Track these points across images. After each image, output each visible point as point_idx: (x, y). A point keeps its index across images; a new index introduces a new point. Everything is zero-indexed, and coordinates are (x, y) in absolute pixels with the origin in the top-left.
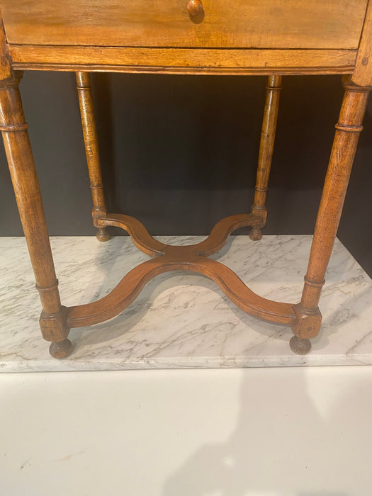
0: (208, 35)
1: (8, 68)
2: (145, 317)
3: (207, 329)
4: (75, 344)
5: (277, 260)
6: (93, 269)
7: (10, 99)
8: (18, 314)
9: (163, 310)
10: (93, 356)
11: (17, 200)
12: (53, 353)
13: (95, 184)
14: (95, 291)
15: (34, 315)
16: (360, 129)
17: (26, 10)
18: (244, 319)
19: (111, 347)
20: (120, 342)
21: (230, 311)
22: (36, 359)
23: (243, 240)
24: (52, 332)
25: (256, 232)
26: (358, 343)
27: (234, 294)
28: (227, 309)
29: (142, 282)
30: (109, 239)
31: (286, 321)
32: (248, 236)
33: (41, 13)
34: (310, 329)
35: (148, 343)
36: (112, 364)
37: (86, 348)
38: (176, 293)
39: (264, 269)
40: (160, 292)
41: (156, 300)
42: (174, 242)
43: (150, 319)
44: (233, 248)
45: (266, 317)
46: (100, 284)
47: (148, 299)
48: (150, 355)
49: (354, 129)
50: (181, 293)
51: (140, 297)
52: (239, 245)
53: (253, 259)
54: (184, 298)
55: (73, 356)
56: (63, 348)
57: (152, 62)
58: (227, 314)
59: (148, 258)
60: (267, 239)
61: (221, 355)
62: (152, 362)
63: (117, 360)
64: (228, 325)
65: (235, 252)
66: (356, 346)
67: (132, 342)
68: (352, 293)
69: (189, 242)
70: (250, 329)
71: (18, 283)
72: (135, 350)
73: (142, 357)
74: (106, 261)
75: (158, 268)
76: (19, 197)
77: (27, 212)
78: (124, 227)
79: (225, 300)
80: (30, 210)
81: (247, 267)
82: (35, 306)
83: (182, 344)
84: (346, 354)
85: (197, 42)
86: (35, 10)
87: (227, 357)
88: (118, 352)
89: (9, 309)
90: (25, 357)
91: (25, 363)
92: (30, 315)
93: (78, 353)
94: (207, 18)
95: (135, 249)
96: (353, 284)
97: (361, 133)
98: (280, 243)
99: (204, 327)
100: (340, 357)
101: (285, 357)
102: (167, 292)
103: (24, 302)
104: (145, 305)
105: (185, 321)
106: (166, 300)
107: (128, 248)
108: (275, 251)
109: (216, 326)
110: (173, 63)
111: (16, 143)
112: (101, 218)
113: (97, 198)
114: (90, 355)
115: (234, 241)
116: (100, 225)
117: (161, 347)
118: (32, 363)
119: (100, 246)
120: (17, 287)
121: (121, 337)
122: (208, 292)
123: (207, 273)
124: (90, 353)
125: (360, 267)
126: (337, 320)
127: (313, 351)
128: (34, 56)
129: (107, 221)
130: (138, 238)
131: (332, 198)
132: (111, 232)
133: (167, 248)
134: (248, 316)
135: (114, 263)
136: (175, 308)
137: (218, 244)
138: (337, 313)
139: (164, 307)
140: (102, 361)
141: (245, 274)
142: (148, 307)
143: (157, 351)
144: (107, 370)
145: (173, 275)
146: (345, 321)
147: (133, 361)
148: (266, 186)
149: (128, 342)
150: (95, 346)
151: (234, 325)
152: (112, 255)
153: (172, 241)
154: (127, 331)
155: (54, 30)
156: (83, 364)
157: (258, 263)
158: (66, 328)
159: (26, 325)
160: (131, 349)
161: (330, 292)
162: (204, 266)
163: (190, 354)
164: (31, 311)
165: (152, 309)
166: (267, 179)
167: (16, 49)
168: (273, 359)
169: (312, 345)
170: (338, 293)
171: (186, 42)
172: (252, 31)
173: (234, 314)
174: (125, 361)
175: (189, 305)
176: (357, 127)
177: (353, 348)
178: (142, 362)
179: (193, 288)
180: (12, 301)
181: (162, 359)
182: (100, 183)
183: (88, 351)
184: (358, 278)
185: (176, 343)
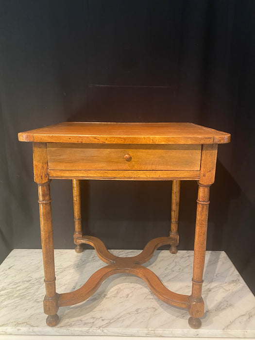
0: (134, 166)
1: (47, 178)
2: (102, 303)
3: (139, 311)
4: (61, 318)
5: (186, 267)
6: (72, 271)
7: (46, 190)
8: (28, 298)
9: (113, 298)
10: (71, 325)
11: (42, 235)
12: (48, 322)
13: (77, 218)
14: (73, 285)
15: (37, 299)
16: (208, 203)
17: (58, 158)
18: (162, 306)
19: (82, 321)
20: (87, 318)
21: (154, 300)
22: (37, 326)
23: (165, 253)
24: (49, 308)
25: (173, 249)
26: (231, 323)
27: (154, 289)
28: (152, 299)
29: (101, 279)
30: (83, 251)
31: (184, 306)
32: (169, 251)
33: (64, 159)
34: (198, 311)
35: (103, 319)
36: (81, 331)
37: (67, 320)
38: (122, 288)
39: (177, 273)
40: (112, 287)
41: (109, 293)
42: (122, 254)
43: (105, 303)
44: (159, 259)
45: (173, 304)
46: (77, 281)
47: (104, 291)
48: (104, 326)
49: (205, 203)
50: (124, 288)
51: (99, 290)
52: (163, 257)
53: (171, 266)
54: (127, 291)
55: (59, 325)
56: (54, 320)
57: (110, 176)
58: (152, 302)
59: (105, 265)
60: (181, 253)
61: (146, 328)
62: (105, 331)
63: (85, 329)
64: (152, 309)
65: (160, 262)
66: (230, 325)
67: (94, 318)
68: (231, 291)
69: (131, 254)
70: (166, 312)
71: (28, 279)
72: (96, 322)
73: (100, 327)
74: (80, 266)
75: (110, 271)
76: (42, 233)
77: (45, 241)
78: (92, 244)
79: (152, 293)
80: (47, 240)
81: (167, 271)
82: (38, 293)
83: (123, 321)
84: (223, 329)
85: (129, 168)
86: (61, 157)
87: (150, 329)
88: (85, 324)
89: (23, 296)
90: (32, 325)
91: (31, 328)
92: (34, 299)
93: (62, 324)
94: (132, 160)
95: (98, 258)
96: (232, 284)
97: (209, 204)
98: (189, 256)
99: (137, 310)
100: (219, 332)
101: (186, 331)
102: (116, 287)
103: (32, 291)
104: (102, 295)
105: (126, 306)
106: (116, 291)
107: (93, 257)
108: (185, 261)
109: (145, 310)
110: (119, 176)
111: (45, 209)
112: (78, 238)
113: (77, 226)
114: (69, 325)
115: (160, 254)
116: (78, 243)
117: (111, 322)
118: (36, 329)
119: (77, 256)
120: (27, 281)
121: (87, 314)
122: (141, 288)
123: (140, 275)
124: (68, 324)
125: (238, 273)
126: (219, 308)
127: (202, 327)
128: (59, 174)
129: (82, 241)
130: (100, 252)
131: (199, 236)
132: (84, 247)
133: (117, 259)
134: (165, 304)
135: (85, 267)
136: (121, 298)
137: (147, 257)
138: (220, 303)
139: (114, 297)
140: (76, 329)
141: (165, 276)
142: (104, 296)
143: (109, 324)
144: (79, 335)
145: (120, 276)
146: (224, 309)
147: (94, 329)
148: (177, 220)
149: (91, 318)
150: (72, 320)
151: (156, 309)
152: (83, 262)
153: (121, 253)
154: (91, 311)
155: (69, 165)
156: (65, 331)
157: (173, 269)
158: (58, 306)
159: (33, 305)
160: (93, 322)
161: (217, 289)
162: (138, 271)
163: (128, 326)
164: (35, 297)
165: (107, 298)
166: (177, 216)
167: (52, 171)
168: (178, 331)
169: (203, 324)
170: (222, 290)
171: (124, 169)
172: (152, 164)
173: (156, 303)
174: (89, 329)
175: (130, 296)
176: (206, 202)
177: (227, 326)
178: (99, 331)
179: (132, 285)
180: (25, 290)
181: (111, 329)
182: (80, 218)
183: (68, 323)
184: (236, 281)
185: (120, 319)
